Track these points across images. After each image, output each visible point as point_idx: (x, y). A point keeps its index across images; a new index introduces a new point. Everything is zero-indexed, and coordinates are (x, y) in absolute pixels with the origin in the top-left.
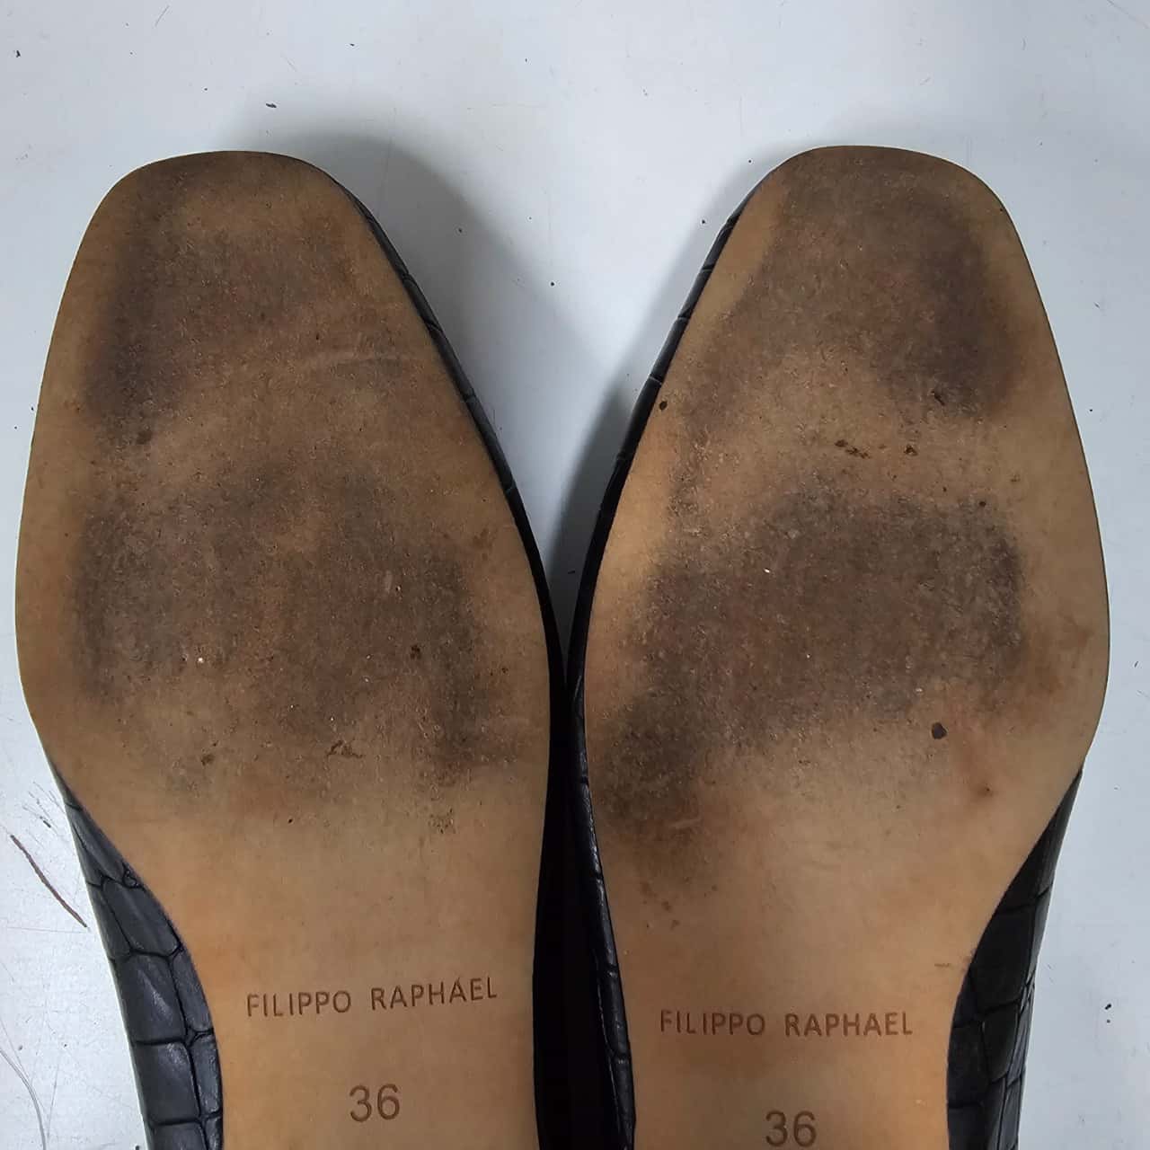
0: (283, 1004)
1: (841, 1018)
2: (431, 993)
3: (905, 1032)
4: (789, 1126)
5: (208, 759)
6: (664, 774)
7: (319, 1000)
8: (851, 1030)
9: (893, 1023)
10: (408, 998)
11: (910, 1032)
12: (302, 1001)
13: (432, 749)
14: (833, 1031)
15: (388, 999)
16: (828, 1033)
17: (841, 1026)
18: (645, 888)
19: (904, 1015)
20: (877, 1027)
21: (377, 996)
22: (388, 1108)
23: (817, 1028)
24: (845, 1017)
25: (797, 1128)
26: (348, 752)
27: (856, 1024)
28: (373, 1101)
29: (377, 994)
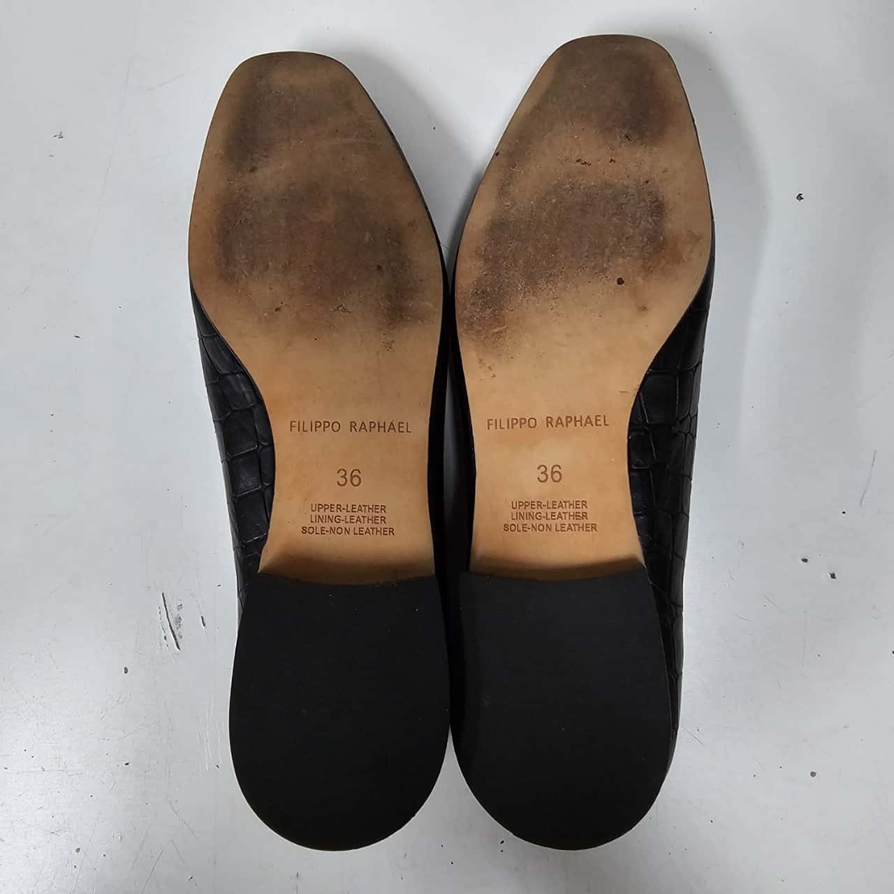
0: (307, 427)
1: (573, 418)
2: (379, 426)
3: (605, 425)
4: (549, 472)
5: (277, 310)
6: (490, 308)
7: (326, 425)
8: (578, 423)
9: (599, 420)
10: (368, 428)
11: (607, 425)
12: (316, 426)
13: (386, 311)
14: (569, 424)
15: (358, 427)
16: (567, 426)
17: (573, 422)
18: (481, 361)
19: (604, 416)
20: (591, 422)
21: (353, 425)
22: (356, 481)
23: (562, 423)
24: (575, 418)
25: (553, 473)
26: (344, 310)
27: (581, 421)
28: (348, 476)
29: (353, 424)
